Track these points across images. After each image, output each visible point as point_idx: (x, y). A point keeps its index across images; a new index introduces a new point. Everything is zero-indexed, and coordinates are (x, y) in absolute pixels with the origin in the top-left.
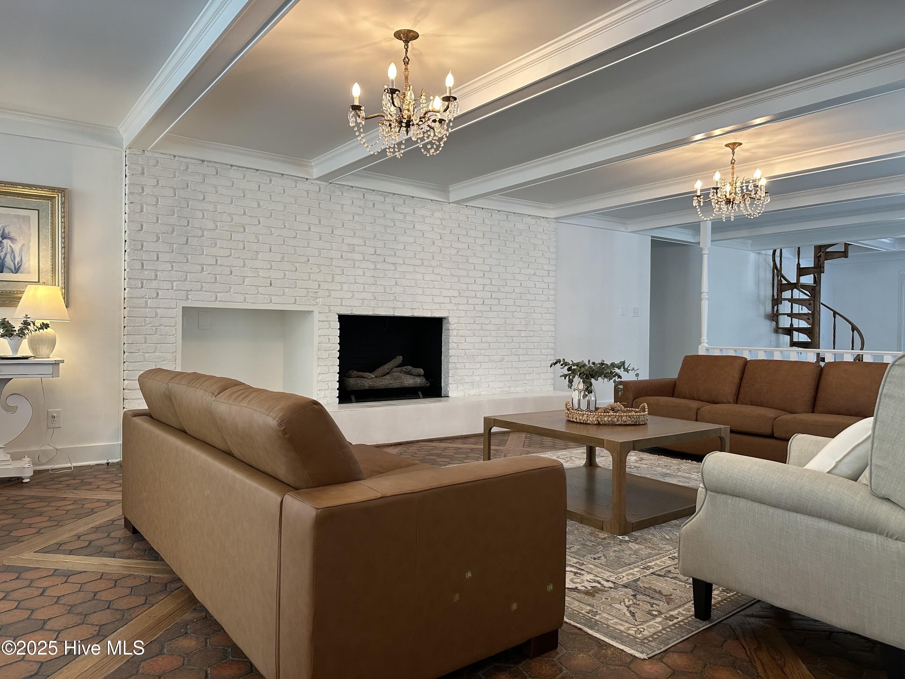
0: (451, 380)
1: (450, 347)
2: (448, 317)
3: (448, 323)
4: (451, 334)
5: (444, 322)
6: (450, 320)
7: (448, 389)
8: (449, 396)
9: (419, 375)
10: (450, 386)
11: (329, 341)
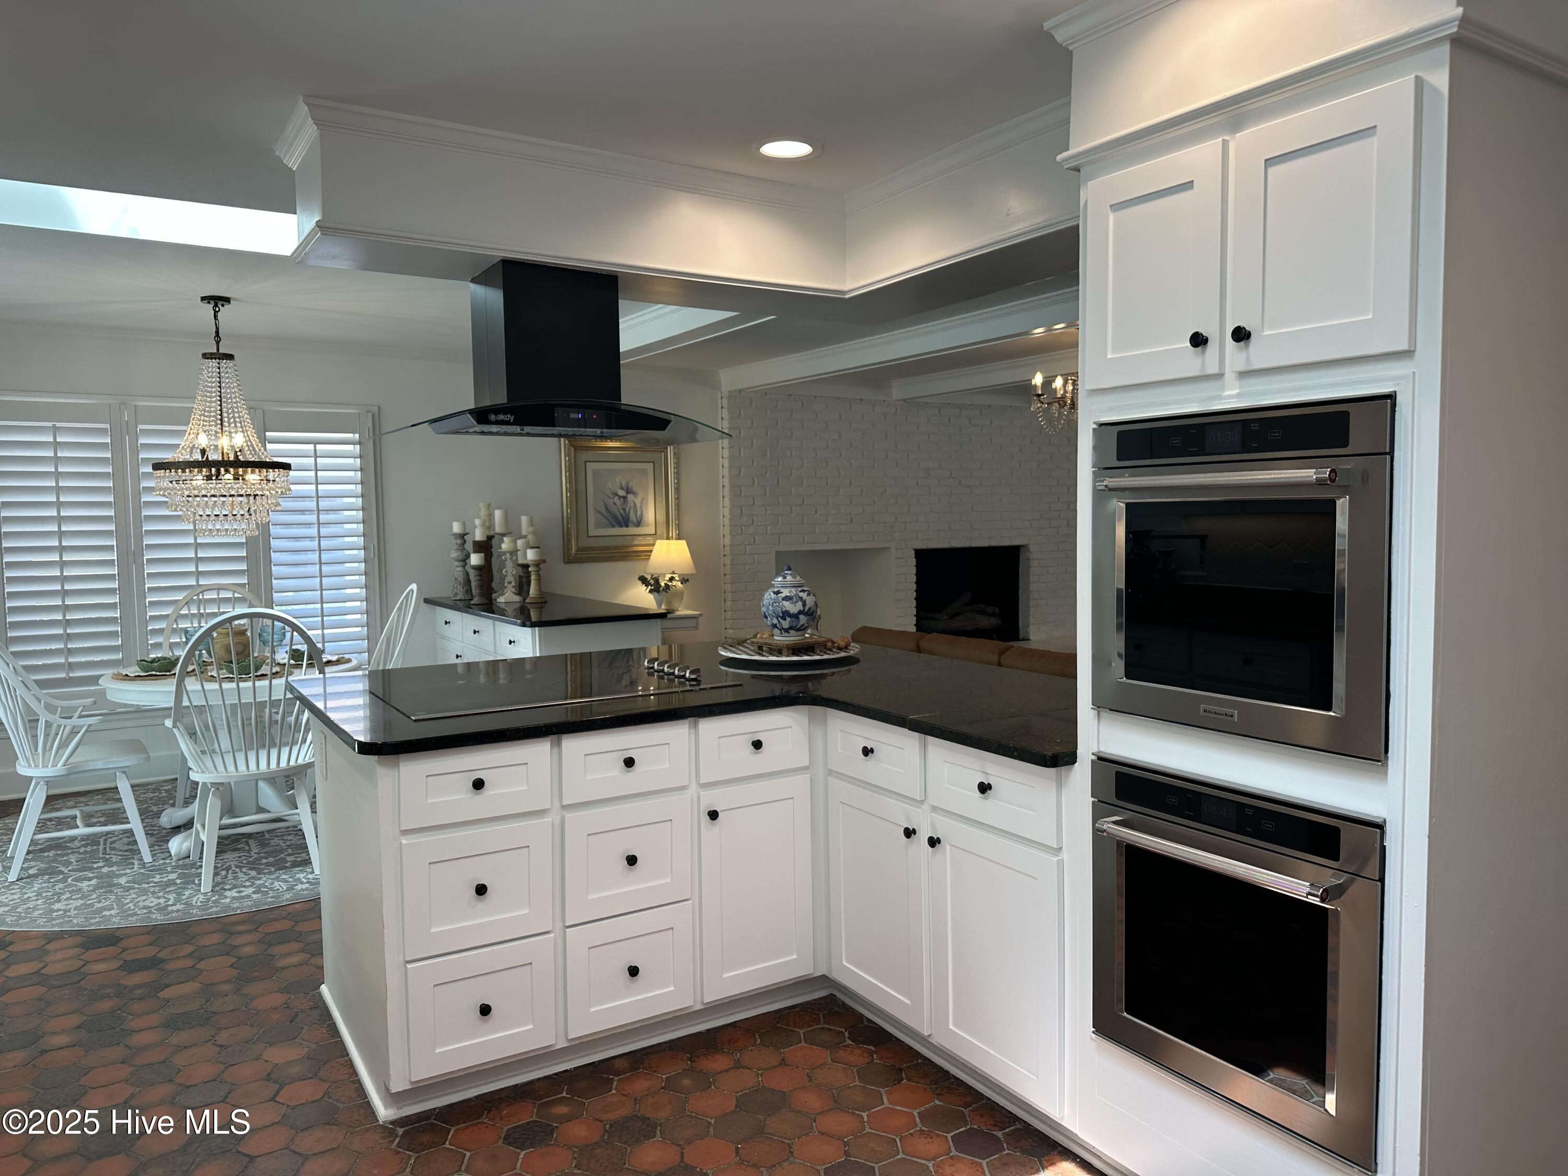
0: (1032, 619)
1: (1031, 580)
2: (1028, 544)
3: (1028, 551)
4: (1031, 565)
5: (1022, 550)
6: (1032, 548)
7: (1029, 631)
8: (1031, 638)
9: (993, 615)
10: (1031, 627)
11: (906, 580)
